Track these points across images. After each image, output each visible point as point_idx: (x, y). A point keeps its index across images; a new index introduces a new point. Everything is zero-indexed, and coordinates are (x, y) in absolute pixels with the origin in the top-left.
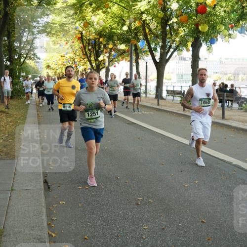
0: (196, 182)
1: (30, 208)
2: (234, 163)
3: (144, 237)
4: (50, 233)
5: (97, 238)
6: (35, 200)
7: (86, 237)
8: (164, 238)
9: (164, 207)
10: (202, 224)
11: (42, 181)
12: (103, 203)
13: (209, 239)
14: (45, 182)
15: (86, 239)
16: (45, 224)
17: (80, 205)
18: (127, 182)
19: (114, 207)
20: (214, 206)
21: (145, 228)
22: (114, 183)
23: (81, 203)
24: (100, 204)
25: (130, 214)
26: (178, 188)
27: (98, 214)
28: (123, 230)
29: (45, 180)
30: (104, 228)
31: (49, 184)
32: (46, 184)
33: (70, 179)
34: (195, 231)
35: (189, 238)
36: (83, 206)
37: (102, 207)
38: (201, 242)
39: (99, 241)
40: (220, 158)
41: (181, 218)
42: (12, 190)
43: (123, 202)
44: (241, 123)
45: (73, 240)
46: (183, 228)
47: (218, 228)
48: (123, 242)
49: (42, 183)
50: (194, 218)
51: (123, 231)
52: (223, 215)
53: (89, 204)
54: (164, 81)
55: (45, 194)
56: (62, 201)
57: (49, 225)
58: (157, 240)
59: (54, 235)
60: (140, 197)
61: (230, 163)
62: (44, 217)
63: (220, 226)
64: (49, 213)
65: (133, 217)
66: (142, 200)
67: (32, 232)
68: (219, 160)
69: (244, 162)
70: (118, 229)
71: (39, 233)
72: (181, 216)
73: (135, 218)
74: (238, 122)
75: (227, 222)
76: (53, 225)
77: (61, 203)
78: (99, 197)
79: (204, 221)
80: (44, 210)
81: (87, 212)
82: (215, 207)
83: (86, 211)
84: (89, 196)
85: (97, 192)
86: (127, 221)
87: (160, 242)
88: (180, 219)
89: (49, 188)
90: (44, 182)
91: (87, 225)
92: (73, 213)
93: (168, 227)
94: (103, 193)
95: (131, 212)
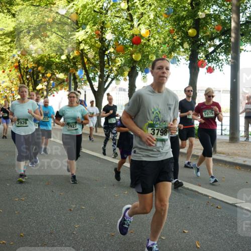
0: (126, 193)
3: (75, 233)
5: (32, 235)
7: (22, 234)
8: (92, 233)
9: (95, 211)
12: (38, 210)
15: (21, 236)
19: (48, 213)
21: (76, 226)
22: (49, 196)
23: (17, 211)
24: (36, 211)
26: (109, 198)
27: (33, 218)
28: (56, 228)
30: (38, 228)
33: (7, 194)
36: (19, 213)
37: (37, 213)
39: (33, 237)
41: (109, 219)
43: (57, 209)
45: (10, 237)
46: (110, 225)
47: (141, 224)
48: (56, 237)
53: (25, 211)
58: (86, 235)
60: (73, 205)
65: (66, 219)
66: (75, 207)
70: (51, 228)
72: (109, 217)
73: (68, 220)
78: (34, 206)
83: (22, 216)
84: (25, 205)
86: (60, 223)
87: (89, 236)
91: (23, 226)
92: (10, 218)
93: (97, 226)
94: (39, 203)
95: (64, 216)
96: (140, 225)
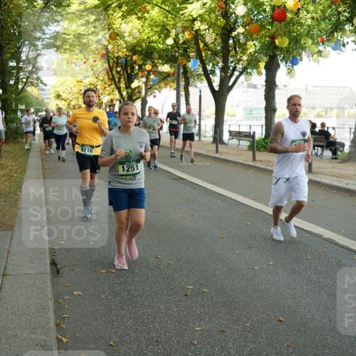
0: (271, 263)
1: (31, 302)
2: (325, 236)
3: (196, 343)
4: (60, 337)
5: (127, 344)
6: (38, 289)
7: (112, 343)
8: (223, 345)
9: (225, 298)
10: (278, 323)
11: (48, 262)
12: (137, 293)
13: (289, 346)
14: (53, 263)
15: (111, 345)
16: (52, 325)
17: (103, 297)
18: (172, 263)
19: (152, 300)
20: (297, 298)
21: (197, 329)
22: (152, 265)
23: (104, 294)
24: (133, 295)
25: (175, 309)
26: (245, 273)
27: (129, 309)
28: (165, 332)
29: (53, 260)
30: (137, 329)
31: (58, 267)
32: (53, 266)
33: (89, 259)
34: (269, 334)
35: (260, 344)
36: (107, 297)
37: (135, 300)
38: (278, 350)
39: (129, 348)
40: (305, 228)
41: (249, 316)
42: (4, 275)
43: (165, 292)
44: (335, 179)
46: (252, 329)
47: (302, 329)
48: (165, 349)
49: (49, 264)
50: (268, 315)
51: (164, 335)
52: (310, 311)
53: (116, 295)
54: (226, 117)
55: (52, 281)
56: (77, 291)
57: (57, 325)
58: (213, 347)
59: (64, 340)
60: (190, 285)
61: (320, 236)
62: (51, 314)
63: (304, 327)
64: (58, 308)
65: (180, 313)
66: (193, 290)
67: (32, 336)
68: (304, 232)
69: (339, 234)
70: (158, 331)
71: (43, 337)
72: (248, 311)
73: (183, 315)
74: (330, 177)
75: (314, 321)
76: (64, 326)
77: (75, 293)
78: (130, 285)
79: (281, 319)
80: (51, 303)
81: (113, 307)
82: (298, 300)
83: (111, 305)
84: (117, 283)
85: (127, 278)
86: (171, 320)
87: (219, 350)
88: (246, 317)
89: (58, 272)
90: (51, 264)
91: (113, 325)
92: (93, 309)
93: (230, 328)
94: (136, 279)
95: (177, 307)
96: (300, 330)
